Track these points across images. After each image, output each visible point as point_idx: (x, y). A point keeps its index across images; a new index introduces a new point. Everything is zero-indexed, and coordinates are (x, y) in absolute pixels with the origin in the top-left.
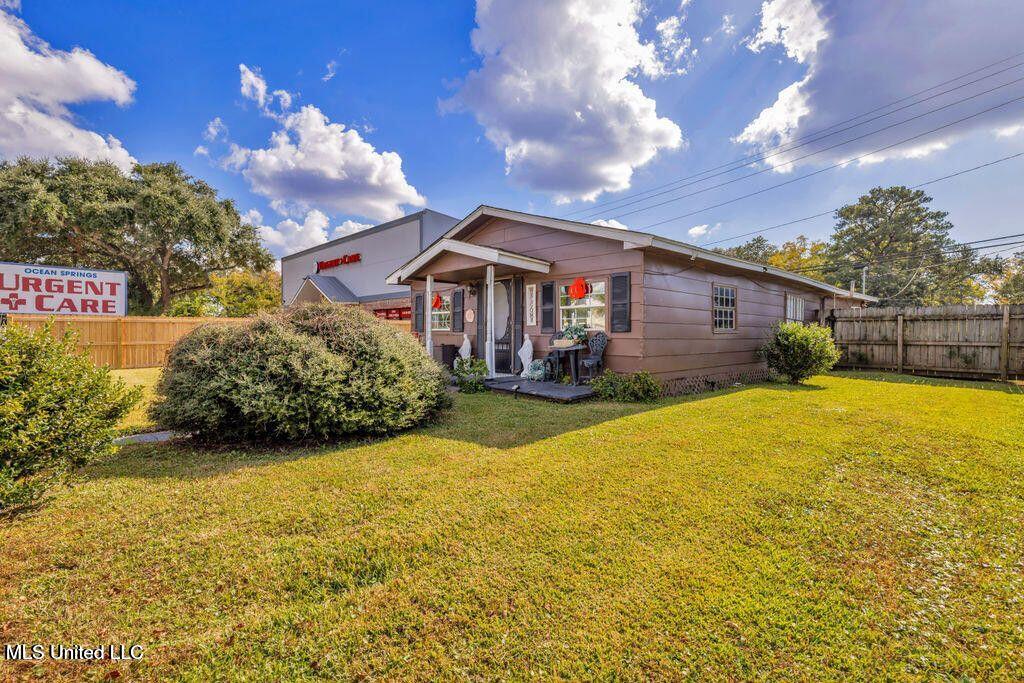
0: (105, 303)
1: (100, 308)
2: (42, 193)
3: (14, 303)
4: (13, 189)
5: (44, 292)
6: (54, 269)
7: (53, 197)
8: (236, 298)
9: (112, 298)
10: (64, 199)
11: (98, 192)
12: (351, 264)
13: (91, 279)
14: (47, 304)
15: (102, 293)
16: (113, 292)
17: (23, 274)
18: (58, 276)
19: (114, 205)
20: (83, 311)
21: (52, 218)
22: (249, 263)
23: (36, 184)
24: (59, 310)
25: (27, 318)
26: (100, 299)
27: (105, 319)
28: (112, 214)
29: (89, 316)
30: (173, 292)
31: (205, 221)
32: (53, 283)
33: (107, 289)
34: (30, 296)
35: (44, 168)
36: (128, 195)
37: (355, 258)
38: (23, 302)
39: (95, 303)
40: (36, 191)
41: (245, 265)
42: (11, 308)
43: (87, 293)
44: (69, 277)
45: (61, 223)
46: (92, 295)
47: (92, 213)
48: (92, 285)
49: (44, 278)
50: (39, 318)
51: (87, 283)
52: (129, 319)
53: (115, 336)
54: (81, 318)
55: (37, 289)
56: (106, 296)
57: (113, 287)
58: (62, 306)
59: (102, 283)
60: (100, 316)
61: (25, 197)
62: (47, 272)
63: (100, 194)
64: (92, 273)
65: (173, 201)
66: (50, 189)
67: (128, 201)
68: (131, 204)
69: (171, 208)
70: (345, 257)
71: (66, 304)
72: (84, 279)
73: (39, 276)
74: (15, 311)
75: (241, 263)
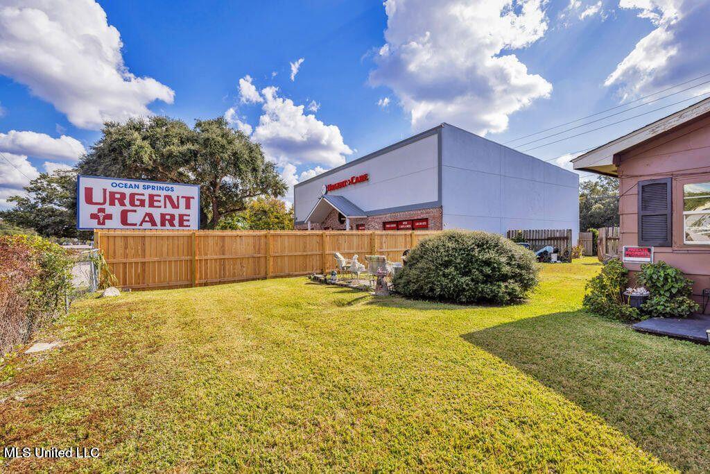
0: (181, 216)
1: (176, 222)
2: (139, 142)
3: (101, 218)
4: (122, 140)
5: (128, 207)
6: (137, 183)
7: (146, 143)
8: (255, 219)
9: (187, 212)
10: (153, 145)
11: (174, 139)
12: (358, 184)
13: (169, 193)
14: (131, 218)
15: (178, 207)
16: (188, 206)
17: (110, 189)
18: (140, 191)
19: (185, 148)
20: (162, 226)
21: (146, 158)
22: (269, 191)
23: (136, 134)
24: (141, 225)
25: (112, 233)
26: (176, 212)
27: (181, 233)
28: (183, 154)
29: (167, 231)
30: (220, 214)
31: (245, 156)
32: (137, 197)
33: (182, 202)
34: (116, 210)
35: (142, 124)
36: (193, 140)
37: (364, 178)
38: (109, 217)
39: (173, 217)
40: (135, 140)
41: (266, 193)
42: (99, 223)
43: (165, 207)
44: (150, 191)
45: (151, 163)
46: (169, 210)
47: (170, 155)
48: (169, 198)
49: (128, 192)
50: (123, 233)
51: (166, 197)
52: (202, 233)
53: (191, 252)
54: (159, 233)
55: (122, 204)
56: (182, 210)
57: (188, 199)
58: (144, 221)
59: (178, 197)
60: (177, 231)
61: (129, 144)
62: (131, 186)
63: (176, 141)
64: (170, 186)
65: (225, 142)
66: (144, 139)
67: (193, 145)
68: (196, 147)
69: (223, 147)
70: (352, 178)
71: (147, 219)
72: (163, 193)
73: (123, 190)
74: (103, 227)
75: (264, 191)
